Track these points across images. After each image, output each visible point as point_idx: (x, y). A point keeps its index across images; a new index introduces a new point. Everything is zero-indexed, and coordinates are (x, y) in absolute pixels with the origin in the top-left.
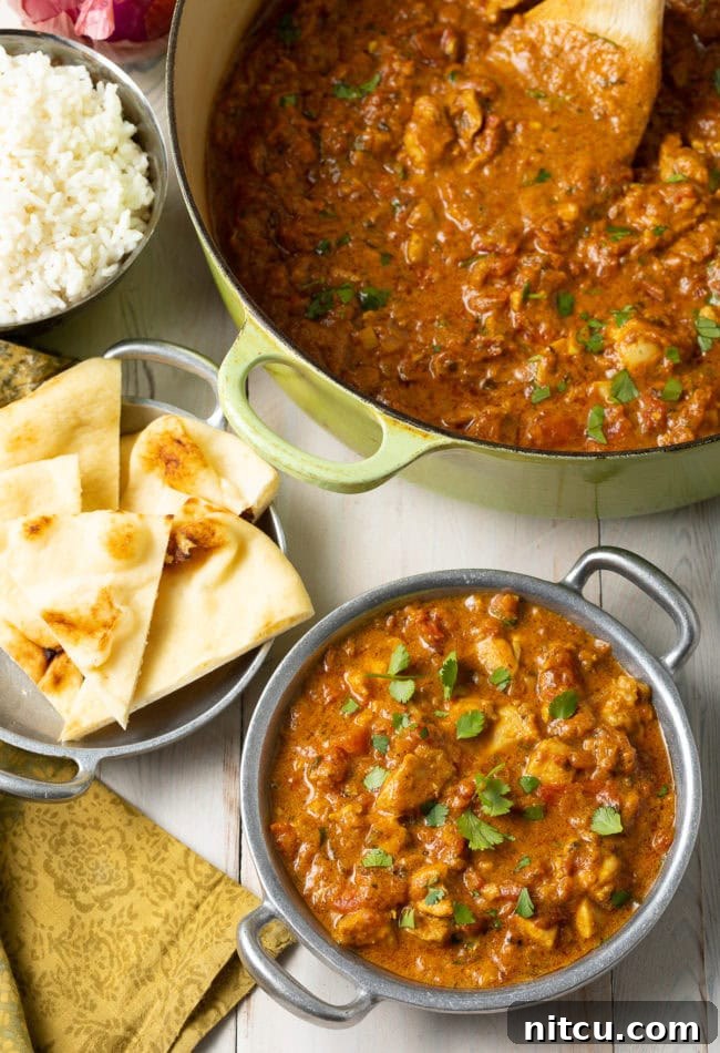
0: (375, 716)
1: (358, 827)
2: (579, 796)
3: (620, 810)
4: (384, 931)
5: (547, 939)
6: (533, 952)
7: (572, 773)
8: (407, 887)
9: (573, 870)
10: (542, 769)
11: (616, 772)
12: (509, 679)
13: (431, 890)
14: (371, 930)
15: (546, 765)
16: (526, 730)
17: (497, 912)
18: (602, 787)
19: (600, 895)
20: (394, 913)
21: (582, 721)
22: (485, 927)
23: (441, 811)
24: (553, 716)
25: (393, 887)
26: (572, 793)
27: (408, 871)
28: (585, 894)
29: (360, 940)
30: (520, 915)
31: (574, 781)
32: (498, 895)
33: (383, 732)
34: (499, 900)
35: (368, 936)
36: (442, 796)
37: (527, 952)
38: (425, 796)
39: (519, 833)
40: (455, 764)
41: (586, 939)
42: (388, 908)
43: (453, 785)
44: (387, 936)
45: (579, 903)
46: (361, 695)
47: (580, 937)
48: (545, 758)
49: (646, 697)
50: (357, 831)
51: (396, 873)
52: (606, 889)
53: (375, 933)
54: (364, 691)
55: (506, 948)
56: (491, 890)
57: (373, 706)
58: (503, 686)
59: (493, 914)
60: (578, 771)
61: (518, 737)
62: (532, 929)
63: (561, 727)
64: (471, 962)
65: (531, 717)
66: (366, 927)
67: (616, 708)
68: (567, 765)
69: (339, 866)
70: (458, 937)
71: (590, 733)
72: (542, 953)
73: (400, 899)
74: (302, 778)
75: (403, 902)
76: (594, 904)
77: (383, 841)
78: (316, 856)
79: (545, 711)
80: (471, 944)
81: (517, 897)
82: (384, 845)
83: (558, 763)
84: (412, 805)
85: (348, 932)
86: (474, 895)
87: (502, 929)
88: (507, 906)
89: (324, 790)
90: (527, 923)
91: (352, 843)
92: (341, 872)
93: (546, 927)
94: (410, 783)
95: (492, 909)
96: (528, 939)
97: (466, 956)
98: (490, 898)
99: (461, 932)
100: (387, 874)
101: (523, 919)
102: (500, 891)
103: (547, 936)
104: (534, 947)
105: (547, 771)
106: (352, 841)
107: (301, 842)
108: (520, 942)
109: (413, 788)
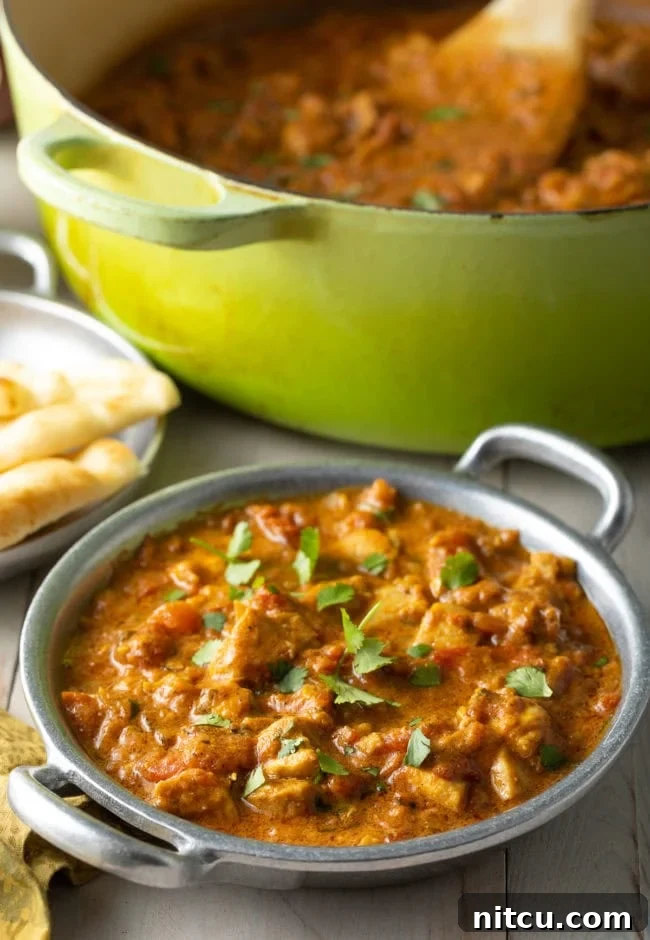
0: (206, 600)
1: (183, 692)
2: (486, 660)
3: (544, 669)
4: (218, 794)
5: (453, 796)
6: (434, 815)
7: (475, 638)
8: (252, 746)
9: (483, 718)
10: (435, 634)
11: (535, 634)
12: (386, 563)
13: (285, 741)
14: (201, 791)
15: (441, 625)
16: (414, 601)
17: (378, 769)
18: (518, 651)
19: (522, 743)
20: (234, 777)
21: (483, 591)
22: (365, 789)
23: (298, 675)
24: (446, 587)
25: (233, 744)
26: (479, 656)
27: (253, 731)
28: (502, 743)
29: (185, 805)
30: (412, 766)
31: (480, 644)
32: (379, 744)
33: (219, 610)
34: (380, 753)
35: (197, 799)
36: (298, 658)
37: (423, 815)
38: (274, 655)
39: (407, 700)
40: (317, 631)
41: (508, 801)
42: (225, 770)
43: (313, 647)
44: (223, 801)
45: (492, 761)
46: (189, 583)
47: (499, 799)
48: (438, 620)
49: (568, 573)
50: (181, 697)
51: (235, 731)
52: (531, 735)
53: (207, 795)
54: (192, 577)
55: (395, 812)
56: (371, 741)
57: (206, 591)
58: (378, 570)
59: (374, 773)
60: (483, 635)
61: (401, 613)
62: (430, 784)
63: (460, 595)
64: (345, 829)
65: (414, 590)
66: (193, 786)
67: (532, 582)
68: (467, 626)
69: (158, 737)
70: (325, 801)
71: (496, 598)
72: (446, 818)
73: (244, 759)
74: (108, 661)
75: (246, 767)
76: (514, 757)
77: (218, 702)
78: (125, 729)
79: (436, 585)
80: (346, 810)
81: (406, 742)
82: (218, 708)
83: (456, 622)
84: (257, 661)
85: (168, 793)
86: (346, 753)
87: (386, 793)
88: (392, 759)
89: (137, 666)
90: (421, 773)
91: (175, 714)
92: (160, 742)
93: (449, 777)
94: (255, 636)
95: (371, 766)
96: (425, 801)
97: (337, 823)
98: (368, 751)
99: (329, 793)
100: (224, 733)
101: (414, 771)
102: (382, 739)
103: (450, 789)
104: (433, 810)
105: (442, 634)
106: (176, 711)
107: (104, 715)
108: (412, 805)
109: (259, 643)
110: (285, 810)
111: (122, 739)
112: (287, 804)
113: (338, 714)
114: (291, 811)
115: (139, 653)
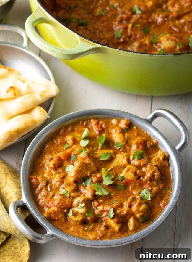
0: (74, 150)
1: (60, 181)
2: (137, 185)
3: (151, 191)
4: (60, 216)
5: (117, 228)
6: (112, 231)
7: (137, 177)
8: (72, 203)
9: (130, 206)
10: (127, 174)
11: (152, 179)
12: (121, 146)
13: (80, 204)
14: (57, 214)
15: (129, 172)
17: (101, 215)
18: (146, 183)
19: (138, 215)
20: (66, 211)
21: (142, 162)
22: (97, 220)
23: (89, 182)
24: (134, 158)
25: (68, 201)
26: (135, 183)
27: (74, 198)
28: (133, 214)
29: (52, 217)
30: (109, 217)
31: (137, 180)
32: (102, 210)
33: (75, 155)
34: (103, 212)
35: (55, 216)
36: (90, 176)
37: (109, 231)
38: (84, 175)
39: (115, 193)
40: (97, 168)
41: (131, 231)
42: (64, 208)
43: (95, 174)
44: (62, 218)
45: (130, 218)
46: (70, 143)
47: (129, 229)
48: (128, 170)
49: (166, 158)
50: (59, 183)
51: (69, 197)
52: (141, 214)
53: (58, 215)
54: (72, 142)
55: (102, 229)
56: (101, 208)
57: (74, 147)
58: (119, 147)
59: (100, 216)
60: (138, 177)
61: (121, 164)
62: (112, 223)
63: (136, 162)
64: (89, 231)
65: (126, 158)
66: (55, 213)
67: (156, 160)
68: (135, 173)
69: (51, 193)
70: (86, 222)
71: (145, 165)
72: (115, 232)
73: (69, 206)
74: (45, 165)
75: (69, 208)
76: (135, 219)
77: (67, 187)
78: (44, 189)
79: (131, 157)
80: (91, 225)
81: (109, 211)
82: (67, 188)
83: (132, 172)
84: (79, 177)
85: (49, 213)
86: (95, 209)
87: (102, 222)
88: (105, 214)
89: (51, 169)
90: (111, 220)
91: (57, 187)
92: (51, 196)
93: (118, 223)
95: (100, 214)
96: (111, 227)
97: (88, 229)
98: (100, 210)
99: (88, 220)
100: (66, 197)
101: (109, 219)
102: (104, 208)
103: (117, 226)
105: (128, 175)
106: (57, 186)
107: (40, 184)
108: (107, 227)
109: (81, 171)
110: (76, 223)
111: (42, 193)
113: (95, 197)
114: (77, 223)
115: (52, 166)
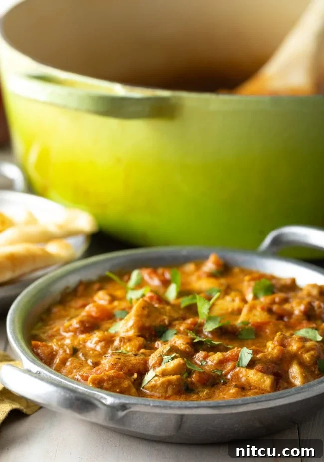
0: (116, 307)
1: (104, 340)
2: (281, 326)
3: (316, 329)
4: (126, 383)
5: (267, 381)
6: (256, 393)
7: (275, 316)
8: (146, 361)
10: (251, 316)
11: (309, 315)
13: (166, 358)
14: (116, 381)
15: (254, 311)
16: (237, 303)
17: (222, 371)
18: (300, 323)
19: (307, 357)
20: (135, 375)
21: (277, 297)
22: (213, 381)
23: (172, 332)
24: (256, 297)
25: (134, 360)
26: (277, 325)
27: (146, 355)
28: (296, 357)
30: (242, 367)
31: (277, 320)
32: (221, 357)
33: (123, 309)
34: (222, 363)
35: (114, 385)
36: (170, 325)
37: (249, 393)
39: (235, 345)
40: (182, 315)
42: (130, 373)
43: (180, 321)
44: (129, 387)
45: (290, 364)
46: (106, 301)
47: (293, 385)
48: (252, 309)
50: (103, 343)
51: (135, 355)
52: (312, 353)
53: (119, 383)
55: (233, 391)
56: (217, 357)
57: (116, 303)
59: (219, 373)
60: (279, 316)
62: (253, 376)
65: (237, 299)
66: (111, 378)
67: (305, 296)
68: (269, 311)
69: (90, 362)
70: (190, 387)
71: (286, 301)
73: (141, 367)
74: (59, 333)
75: (142, 371)
77: (125, 343)
78: (70, 360)
79: (249, 297)
80: (203, 391)
81: (237, 355)
82: (125, 346)
83: (263, 309)
84: (147, 324)
85: (96, 382)
86: (202, 364)
87: (227, 383)
88: (230, 365)
89: (75, 333)
90: (247, 370)
91: (99, 352)
92: (91, 364)
93: (264, 371)
94: (145, 312)
95: (217, 369)
96: (250, 386)
97: (198, 397)
98: (215, 362)
99: (192, 382)
100: (129, 356)
101: (243, 370)
102: (223, 355)
103: (265, 378)
104: (256, 390)
105: (255, 315)
106: (100, 350)
107: (57, 353)
108: (243, 388)
109: (148, 316)
110: (166, 392)
111: (68, 364)
112: (168, 386)
113: (196, 347)
114: (170, 392)
115: (77, 326)
